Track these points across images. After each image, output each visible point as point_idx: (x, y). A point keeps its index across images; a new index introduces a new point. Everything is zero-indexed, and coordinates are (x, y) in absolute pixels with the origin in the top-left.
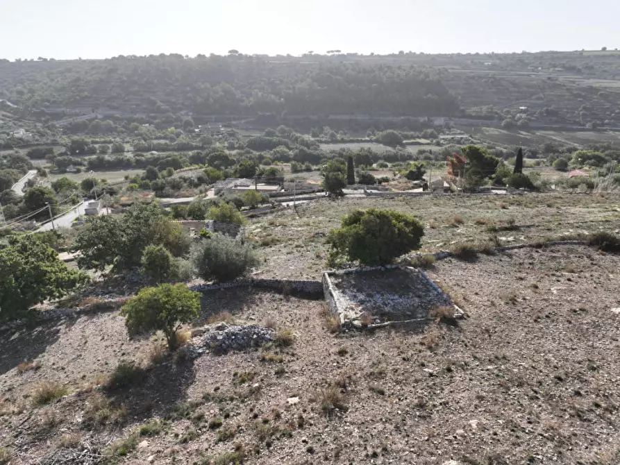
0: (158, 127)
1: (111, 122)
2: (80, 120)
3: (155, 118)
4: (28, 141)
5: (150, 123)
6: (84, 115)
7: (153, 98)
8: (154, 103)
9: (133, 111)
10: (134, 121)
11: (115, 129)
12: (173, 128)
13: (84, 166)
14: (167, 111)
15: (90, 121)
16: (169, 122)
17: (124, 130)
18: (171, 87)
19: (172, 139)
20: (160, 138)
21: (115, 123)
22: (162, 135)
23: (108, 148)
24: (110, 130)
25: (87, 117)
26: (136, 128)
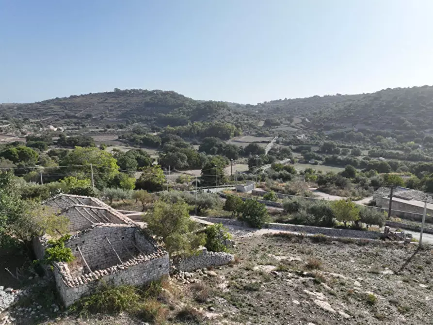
0: (399, 141)
1: (362, 134)
2: (340, 131)
3: (398, 133)
4: (302, 142)
5: (393, 137)
6: (345, 128)
7: (402, 118)
8: (403, 121)
9: (383, 128)
10: (380, 134)
11: (363, 140)
12: (412, 142)
13: (322, 161)
14: (412, 128)
15: (347, 132)
16: (410, 138)
17: (370, 140)
18: (424, 110)
19: (407, 151)
20: (398, 149)
21: (365, 135)
22: (400, 147)
23: (349, 151)
24: (359, 139)
25: (347, 130)
26: (380, 140)
